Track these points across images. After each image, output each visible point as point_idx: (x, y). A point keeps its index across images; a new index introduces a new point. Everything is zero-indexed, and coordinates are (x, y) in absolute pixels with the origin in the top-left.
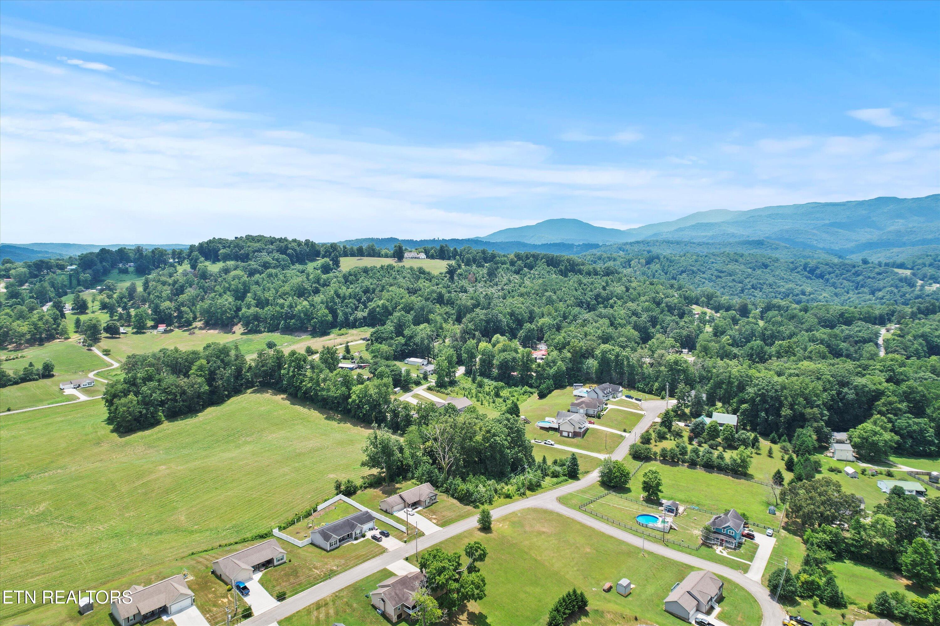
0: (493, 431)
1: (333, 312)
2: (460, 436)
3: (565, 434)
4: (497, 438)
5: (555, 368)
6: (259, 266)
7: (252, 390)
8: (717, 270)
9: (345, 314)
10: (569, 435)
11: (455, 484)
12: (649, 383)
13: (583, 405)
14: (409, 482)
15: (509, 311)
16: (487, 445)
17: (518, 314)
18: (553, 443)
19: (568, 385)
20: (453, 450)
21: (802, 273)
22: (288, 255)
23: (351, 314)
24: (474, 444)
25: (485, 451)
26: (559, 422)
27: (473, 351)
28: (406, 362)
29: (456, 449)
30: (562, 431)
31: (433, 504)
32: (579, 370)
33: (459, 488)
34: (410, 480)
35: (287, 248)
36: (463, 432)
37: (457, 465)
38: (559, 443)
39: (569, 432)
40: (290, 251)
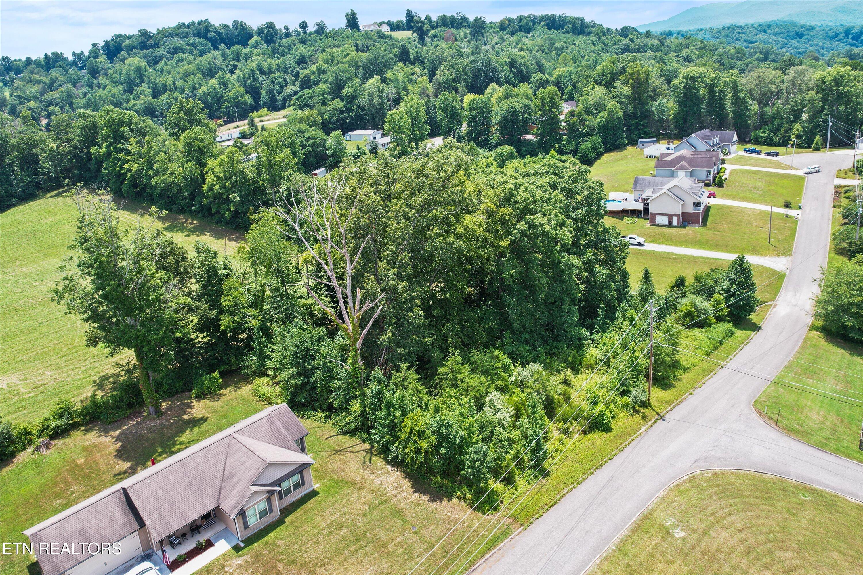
0: (521, 195)
1: (255, 92)
2: (406, 217)
3: (662, 220)
4: (539, 219)
5: (604, 114)
6: (168, 52)
7: (56, 192)
8: (745, 41)
9: (270, 92)
10: (670, 222)
11: (390, 406)
12: (780, 126)
13: (684, 163)
14: (247, 390)
15: (508, 60)
16: (505, 243)
17: (520, 65)
18: (641, 240)
19: (627, 145)
20: (382, 266)
21: (844, 40)
22: (210, 40)
23: (279, 93)
24: (458, 244)
25: (499, 264)
26: (645, 195)
27: (454, 104)
28: (348, 138)
29: (393, 262)
30: (655, 215)
31: (287, 511)
32: (647, 115)
33: (408, 423)
34: (247, 379)
35: (207, 30)
36: (418, 200)
37: (399, 323)
38: (654, 239)
39: (670, 216)
40: (211, 35)
